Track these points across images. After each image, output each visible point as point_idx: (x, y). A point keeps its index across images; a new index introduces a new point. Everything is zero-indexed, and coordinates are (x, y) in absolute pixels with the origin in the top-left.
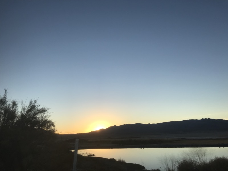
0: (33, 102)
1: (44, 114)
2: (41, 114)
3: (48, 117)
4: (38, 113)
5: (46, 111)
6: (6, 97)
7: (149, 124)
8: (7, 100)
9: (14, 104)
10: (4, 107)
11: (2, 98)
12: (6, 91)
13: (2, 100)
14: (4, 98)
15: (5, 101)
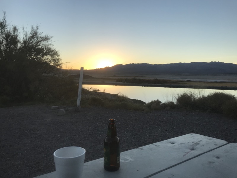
0: (35, 28)
1: (47, 42)
2: (44, 42)
3: (51, 45)
4: (41, 41)
5: (49, 39)
6: (5, 20)
7: (156, 65)
8: (7, 24)
9: (15, 29)
10: (5, 31)
11: (2, 21)
12: (5, 13)
13: (1, 23)
14: (3, 21)
15: (5, 24)
